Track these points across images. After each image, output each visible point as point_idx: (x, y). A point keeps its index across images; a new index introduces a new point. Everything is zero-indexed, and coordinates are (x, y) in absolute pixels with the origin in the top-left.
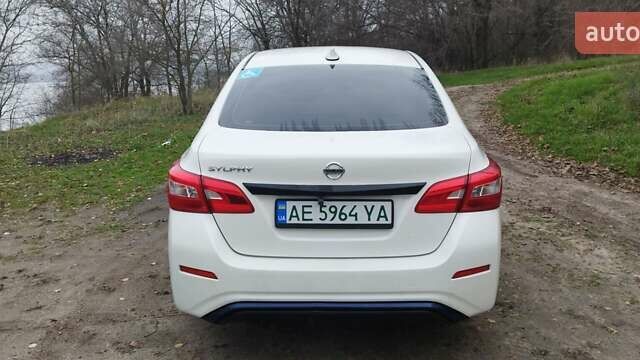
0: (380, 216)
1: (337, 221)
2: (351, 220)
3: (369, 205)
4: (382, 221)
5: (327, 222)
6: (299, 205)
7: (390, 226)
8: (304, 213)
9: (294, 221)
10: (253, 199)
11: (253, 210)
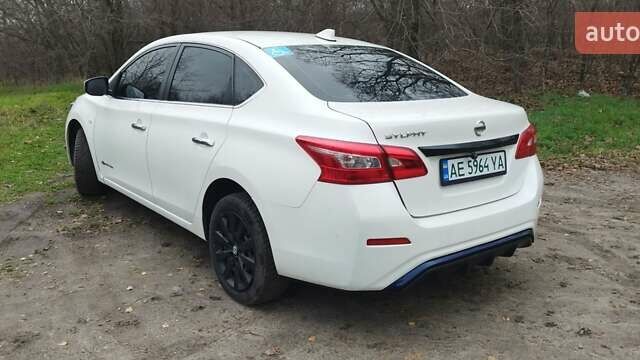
0: (499, 165)
1: (479, 174)
2: (485, 172)
3: (494, 156)
4: (501, 169)
5: (473, 175)
6: (455, 162)
7: (504, 173)
8: (459, 169)
9: (454, 178)
10: (426, 161)
11: (426, 172)
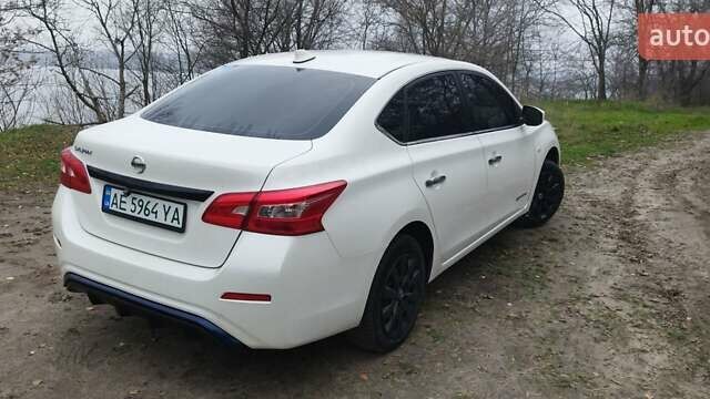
0: (174, 219)
1: (142, 216)
2: (151, 217)
3: (167, 204)
4: (175, 224)
5: (135, 214)
6: (119, 193)
7: (182, 230)
8: (121, 202)
9: (114, 208)
10: (92, 181)
11: (90, 191)
